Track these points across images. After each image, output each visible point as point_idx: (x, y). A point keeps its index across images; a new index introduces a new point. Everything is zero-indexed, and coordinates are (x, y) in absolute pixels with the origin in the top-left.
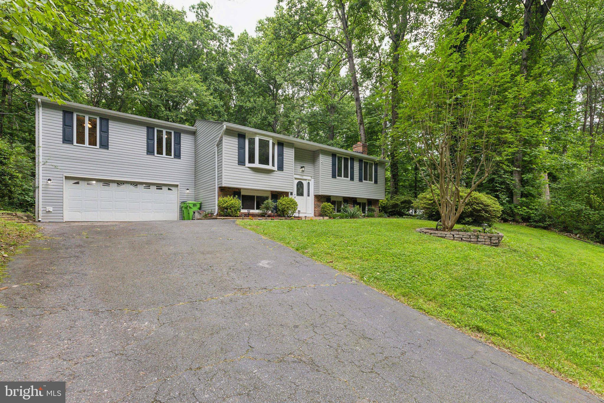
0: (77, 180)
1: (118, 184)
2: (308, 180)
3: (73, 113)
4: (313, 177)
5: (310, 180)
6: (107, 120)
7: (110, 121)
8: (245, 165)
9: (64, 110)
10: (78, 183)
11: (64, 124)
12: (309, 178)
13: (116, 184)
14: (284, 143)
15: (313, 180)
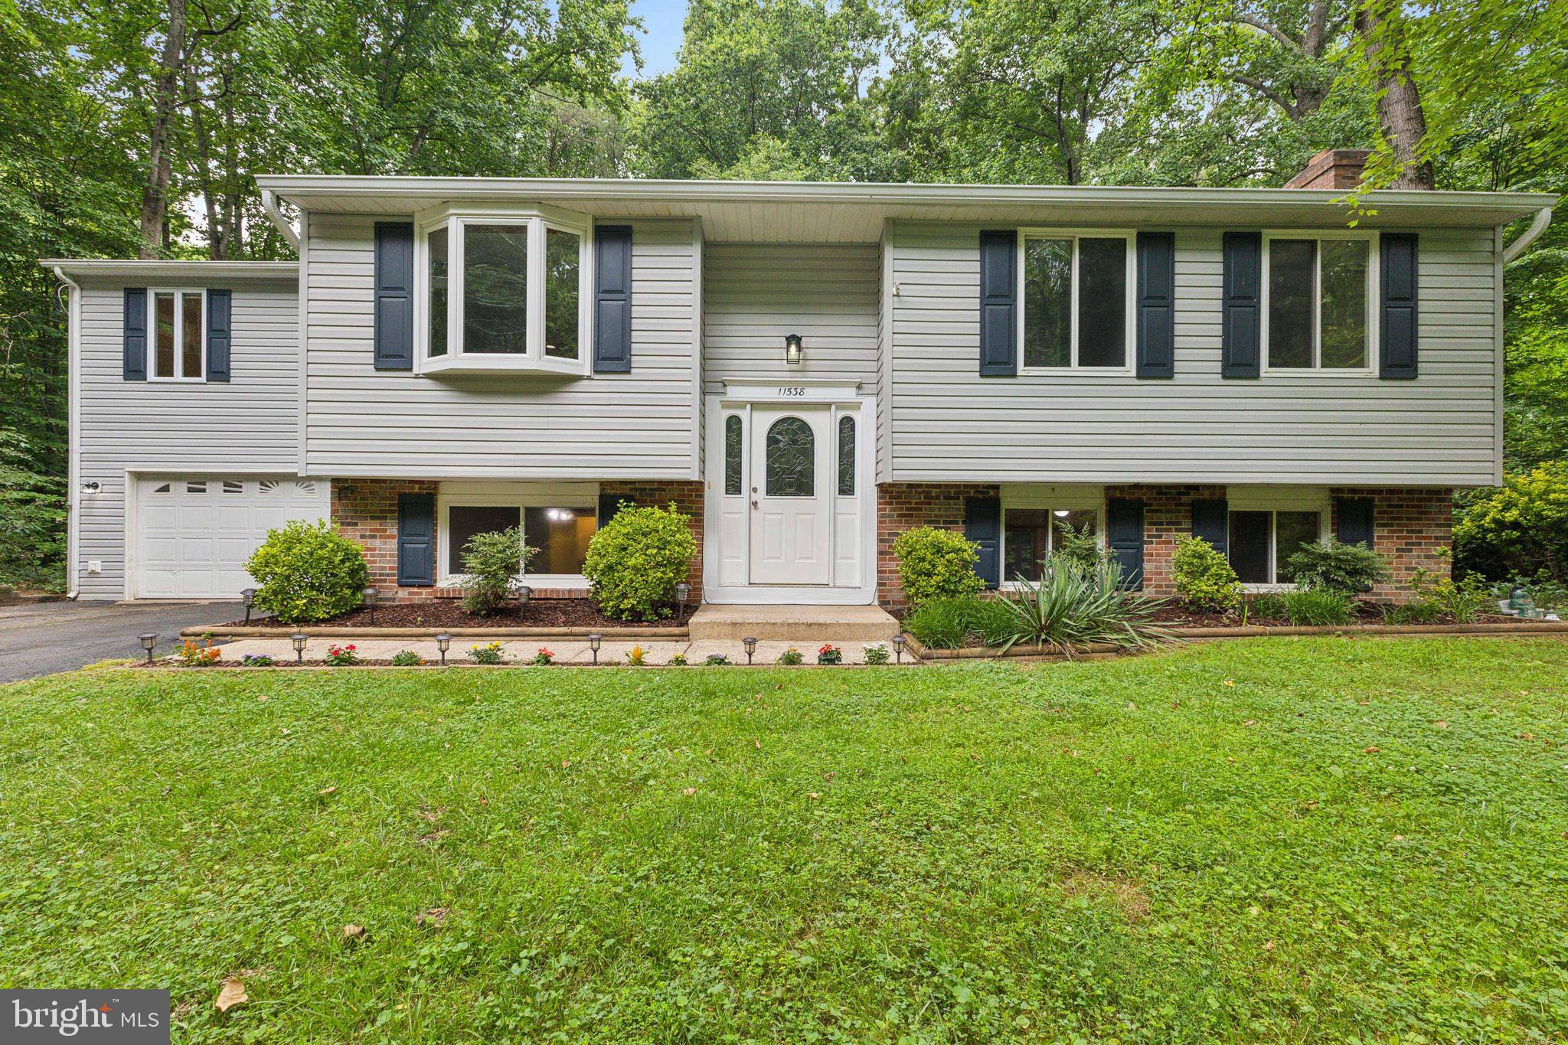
0: (165, 481)
1: (262, 484)
2: (840, 406)
3: (145, 290)
4: (867, 389)
5: (857, 406)
6: (227, 293)
7: (233, 296)
8: (410, 369)
9: (129, 286)
10: (166, 489)
11: (128, 328)
12: (849, 394)
13: (257, 486)
14: (636, 227)
15: (869, 403)
